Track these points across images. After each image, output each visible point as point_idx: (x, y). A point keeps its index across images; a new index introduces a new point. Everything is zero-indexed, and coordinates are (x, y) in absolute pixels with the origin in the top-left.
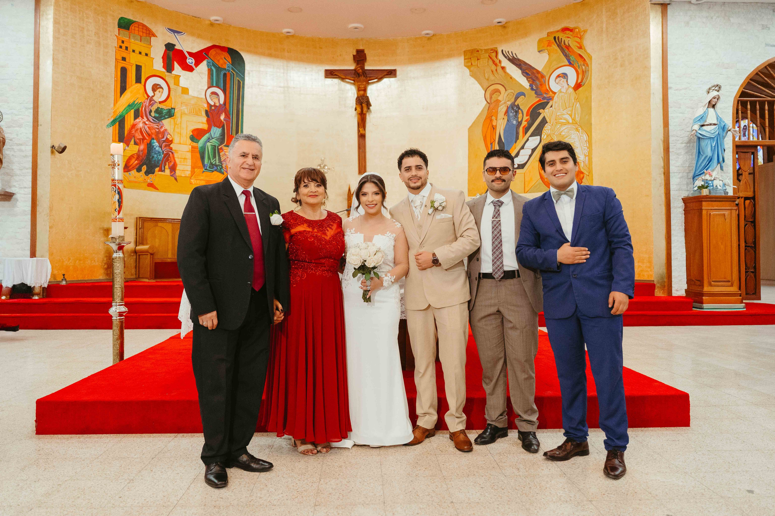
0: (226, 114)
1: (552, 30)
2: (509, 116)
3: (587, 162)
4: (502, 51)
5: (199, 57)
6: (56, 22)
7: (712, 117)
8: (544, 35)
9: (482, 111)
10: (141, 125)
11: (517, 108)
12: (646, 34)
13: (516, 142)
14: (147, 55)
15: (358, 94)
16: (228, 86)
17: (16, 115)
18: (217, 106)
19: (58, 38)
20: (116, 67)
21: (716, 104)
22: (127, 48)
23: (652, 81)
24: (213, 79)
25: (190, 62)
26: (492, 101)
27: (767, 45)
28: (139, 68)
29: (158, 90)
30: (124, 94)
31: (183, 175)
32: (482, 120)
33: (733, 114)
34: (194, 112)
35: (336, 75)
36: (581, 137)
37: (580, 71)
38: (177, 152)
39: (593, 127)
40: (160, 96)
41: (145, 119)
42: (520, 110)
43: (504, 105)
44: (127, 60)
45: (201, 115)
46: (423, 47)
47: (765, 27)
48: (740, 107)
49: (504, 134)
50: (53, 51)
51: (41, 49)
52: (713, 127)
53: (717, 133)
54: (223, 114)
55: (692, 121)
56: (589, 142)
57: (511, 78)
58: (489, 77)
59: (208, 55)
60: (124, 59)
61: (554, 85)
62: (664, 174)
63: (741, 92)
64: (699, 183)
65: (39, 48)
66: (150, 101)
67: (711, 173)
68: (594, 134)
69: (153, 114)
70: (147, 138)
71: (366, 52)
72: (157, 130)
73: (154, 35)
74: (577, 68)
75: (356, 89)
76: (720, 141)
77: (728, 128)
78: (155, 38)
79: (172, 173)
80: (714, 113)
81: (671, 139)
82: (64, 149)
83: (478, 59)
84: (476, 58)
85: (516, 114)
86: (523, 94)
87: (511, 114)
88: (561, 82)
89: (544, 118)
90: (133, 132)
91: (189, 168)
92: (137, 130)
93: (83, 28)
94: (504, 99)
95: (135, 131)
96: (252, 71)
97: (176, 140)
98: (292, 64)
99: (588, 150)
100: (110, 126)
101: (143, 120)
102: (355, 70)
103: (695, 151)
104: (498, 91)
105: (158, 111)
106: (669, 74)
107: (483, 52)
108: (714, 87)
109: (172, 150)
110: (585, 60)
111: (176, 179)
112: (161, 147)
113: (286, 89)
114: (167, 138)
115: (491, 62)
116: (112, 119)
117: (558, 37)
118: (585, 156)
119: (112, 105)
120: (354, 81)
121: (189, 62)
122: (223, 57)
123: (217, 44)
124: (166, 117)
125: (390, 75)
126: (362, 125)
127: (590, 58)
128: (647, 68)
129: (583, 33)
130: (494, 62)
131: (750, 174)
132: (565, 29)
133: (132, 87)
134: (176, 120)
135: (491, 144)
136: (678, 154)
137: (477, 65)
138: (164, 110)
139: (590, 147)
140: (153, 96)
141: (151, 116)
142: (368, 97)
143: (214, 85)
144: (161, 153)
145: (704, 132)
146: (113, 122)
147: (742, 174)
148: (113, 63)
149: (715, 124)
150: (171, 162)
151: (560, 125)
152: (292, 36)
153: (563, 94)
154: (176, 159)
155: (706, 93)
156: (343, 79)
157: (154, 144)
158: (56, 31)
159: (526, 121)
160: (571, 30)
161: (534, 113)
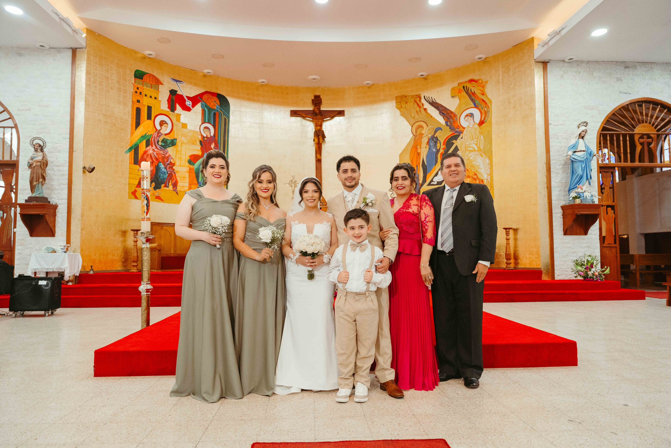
0: (215, 144)
1: (461, 81)
2: (430, 146)
3: (489, 180)
4: (424, 97)
5: (195, 100)
6: (88, 73)
7: (581, 146)
8: (456, 84)
9: (410, 141)
10: (151, 152)
11: (436, 139)
12: (532, 84)
13: (435, 165)
14: (155, 98)
15: (315, 129)
16: (217, 122)
17: (56, 143)
18: (209, 138)
19: (89, 85)
20: (132, 107)
21: (584, 136)
22: (141, 93)
23: (537, 119)
24: (205, 117)
25: (189, 104)
26: (417, 134)
27: (620, 92)
28: (149, 108)
29: (164, 125)
30: (138, 128)
31: (182, 190)
32: (410, 148)
33: (597, 143)
34: (191, 142)
35: (299, 114)
36: (485, 161)
37: (483, 111)
38: (178, 173)
39: (493, 153)
40: (166, 130)
41: (154, 147)
42: (438, 141)
43: (426, 137)
44: (141, 102)
45: (197, 144)
46: (365, 93)
47: (619, 79)
48: (602, 138)
49: (427, 158)
50: (86, 94)
51: (76, 93)
52: (583, 153)
53: (586, 157)
54: (213, 143)
55: (567, 149)
56: (491, 164)
57: (431, 117)
58: (414, 116)
59: (202, 98)
60: (138, 101)
61: (464, 122)
62: (547, 188)
63: (602, 127)
64: (573, 194)
65: (74, 92)
66: (158, 133)
67: (582, 187)
68: (494, 159)
69: (160, 143)
70: (156, 162)
71: (321, 97)
72: (163, 156)
73: (162, 84)
74: (481, 109)
75: (314, 125)
76: (588, 163)
77: (594, 154)
78: (162, 85)
79: (174, 189)
80: (583, 143)
81: (552, 162)
82: (93, 169)
83: (406, 103)
84: (405, 102)
85: (435, 144)
86: (440, 129)
87: (432, 144)
88: (469, 120)
89: (456, 147)
90: (144, 157)
91: (187, 185)
92: (148, 155)
93: (108, 78)
94: (427, 132)
95: (147, 156)
96: (235, 111)
97: (177, 163)
98: (266, 106)
99: (490, 170)
100: (128, 152)
101: (153, 148)
102: (313, 111)
103: (570, 171)
104: (421, 126)
105: (163, 141)
106: (550, 113)
107: (410, 98)
108: (583, 124)
109: (174, 171)
110: (486, 103)
111: (177, 193)
112: (166, 168)
113: (261, 125)
114: (170, 161)
115: (416, 105)
116: (129, 147)
117: (466, 87)
118: (488, 175)
119: (129, 136)
120: (312, 118)
121: (187, 104)
122: (213, 100)
123: (209, 91)
124: (170, 145)
125: (340, 114)
126: (319, 152)
127: (491, 102)
128: (533, 109)
129: (485, 83)
130: (418, 105)
131: (610, 188)
132: (471, 81)
133: (145, 123)
134: (177, 148)
135: (416, 166)
136: (557, 173)
137: (406, 107)
138: (169, 140)
139: (491, 168)
140: (160, 130)
141: (159, 145)
142: (323, 131)
143: (207, 121)
144: (166, 173)
145: (576, 157)
146: (130, 149)
147: (604, 188)
148: (130, 104)
149: (584, 151)
150: (173, 180)
151: (469, 152)
152: (266, 85)
153: (470, 129)
154: (177, 178)
155: (577, 128)
156: (304, 118)
157: (161, 166)
158: (88, 79)
159: (443, 149)
160: (476, 81)
161: (449, 143)
